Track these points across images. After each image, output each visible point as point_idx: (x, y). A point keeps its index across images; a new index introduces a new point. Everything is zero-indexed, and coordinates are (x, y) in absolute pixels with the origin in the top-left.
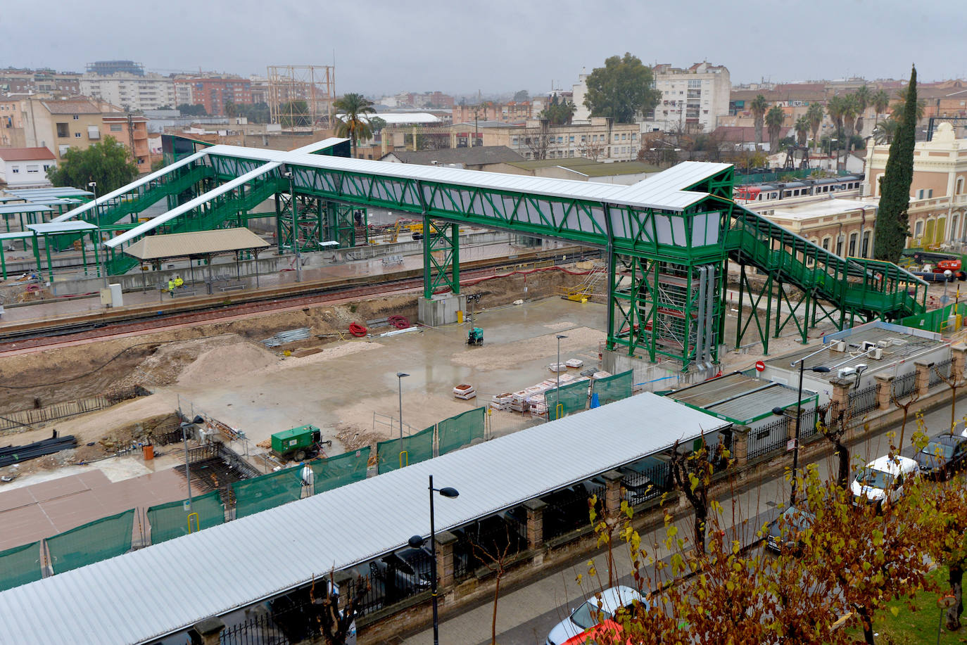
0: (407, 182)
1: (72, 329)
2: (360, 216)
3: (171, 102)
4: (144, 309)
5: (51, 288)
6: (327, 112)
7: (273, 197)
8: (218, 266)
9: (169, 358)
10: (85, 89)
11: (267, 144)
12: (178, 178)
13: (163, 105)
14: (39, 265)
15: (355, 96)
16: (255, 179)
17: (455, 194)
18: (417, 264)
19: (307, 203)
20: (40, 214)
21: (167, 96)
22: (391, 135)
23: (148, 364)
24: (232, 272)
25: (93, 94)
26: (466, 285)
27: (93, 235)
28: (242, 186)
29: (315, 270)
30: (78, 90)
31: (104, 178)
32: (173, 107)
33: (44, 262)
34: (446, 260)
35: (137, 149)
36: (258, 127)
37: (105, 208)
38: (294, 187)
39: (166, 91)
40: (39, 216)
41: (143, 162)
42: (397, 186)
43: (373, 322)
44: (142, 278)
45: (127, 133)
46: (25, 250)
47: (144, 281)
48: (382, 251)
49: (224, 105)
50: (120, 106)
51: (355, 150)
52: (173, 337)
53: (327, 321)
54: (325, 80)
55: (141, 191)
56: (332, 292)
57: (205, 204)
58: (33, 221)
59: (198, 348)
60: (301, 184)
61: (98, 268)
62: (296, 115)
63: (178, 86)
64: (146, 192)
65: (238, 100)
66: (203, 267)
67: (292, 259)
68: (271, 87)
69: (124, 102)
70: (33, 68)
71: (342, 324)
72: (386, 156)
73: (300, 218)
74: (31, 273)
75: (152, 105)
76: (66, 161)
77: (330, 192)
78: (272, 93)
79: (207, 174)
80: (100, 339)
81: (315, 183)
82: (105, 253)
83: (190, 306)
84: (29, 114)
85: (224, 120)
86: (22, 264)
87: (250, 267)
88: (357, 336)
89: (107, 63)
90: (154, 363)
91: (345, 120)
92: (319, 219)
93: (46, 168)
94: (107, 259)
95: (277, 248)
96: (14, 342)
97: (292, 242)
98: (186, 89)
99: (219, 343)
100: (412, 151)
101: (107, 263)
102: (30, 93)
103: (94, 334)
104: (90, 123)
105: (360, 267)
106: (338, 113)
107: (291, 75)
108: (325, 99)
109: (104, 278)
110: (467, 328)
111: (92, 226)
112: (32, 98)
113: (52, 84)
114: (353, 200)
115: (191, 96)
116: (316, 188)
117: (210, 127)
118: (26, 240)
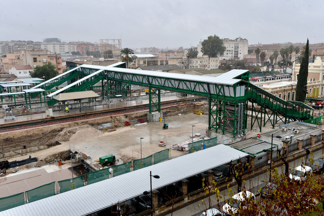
0: (144, 76)
1: (36, 123)
2: (129, 87)
3: (69, 51)
4: (59, 117)
5: (30, 110)
6: (119, 54)
7: (101, 81)
8: (83, 103)
9: (67, 132)
10: (43, 47)
11: (99, 64)
12: (71, 75)
13: (67, 52)
14: (26, 103)
15: (127, 49)
16: (96, 75)
17: (159, 80)
18: (147, 102)
19: (112, 83)
20: (27, 86)
21: (68, 49)
22: (139, 61)
23: (60, 134)
24: (88, 105)
25: (45, 48)
26: (163, 109)
27: (44, 93)
28: (91, 77)
29: (114, 104)
30: (40, 47)
31: (48, 75)
33: (28, 101)
34: (156, 101)
35: (58, 66)
36: (97, 59)
37: (48, 84)
38: (108, 78)
39: (68, 47)
41: (60, 70)
42: (141, 77)
43: (133, 121)
44: (59, 107)
45: (55, 61)
46: (22, 98)
47: (59, 108)
48: (135, 98)
49: (86, 52)
51: (127, 66)
52: (68, 126)
53: (118, 121)
54: (118, 44)
55: (59, 79)
57: (79, 83)
58: (25, 89)
59: (76, 129)
60: (110, 77)
61: (45, 104)
62: (109, 55)
63: (72, 46)
64: (61, 79)
65: (90, 50)
66: (79, 103)
67: (107, 101)
68: (101, 46)
69: (54, 51)
70: (26, 40)
71: (123, 121)
72: (137, 68)
73: (109, 88)
74: (24, 105)
75: (63, 52)
76: (36, 70)
77: (119, 79)
78: (101, 48)
79: (80, 74)
80: (45, 126)
81: (114, 76)
82: (47, 99)
84: (25, 55)
85: (86, 56)
86: (21, 102)
87: (93, 103)
88: (127, 126)
89: (49, 39)
90: (62, 134)
91: (124, 56)
92: (116, 88)
93: (29, 72)
94: (48, 101)
95: (102, 97)
96: (18, 127)
97: (107, 95)
98: (74, 47)
99: (83, 128)
100: (146, 66)
101: (48, 102)
102: (25, 48)
103: (43, 124)
104: (43, 58)
105: (129, 103)
106: (122, 54)
107: (107, 42)
108: (118, 50)
109: (47, 107)
110: (163, 123)
111: (44, 90)
112: (26, 50)
113: (32, 45)
114: (126, 82)
115: (76, 49)
116: (115, 78)
117: (81, 59)
118: (23, 95)
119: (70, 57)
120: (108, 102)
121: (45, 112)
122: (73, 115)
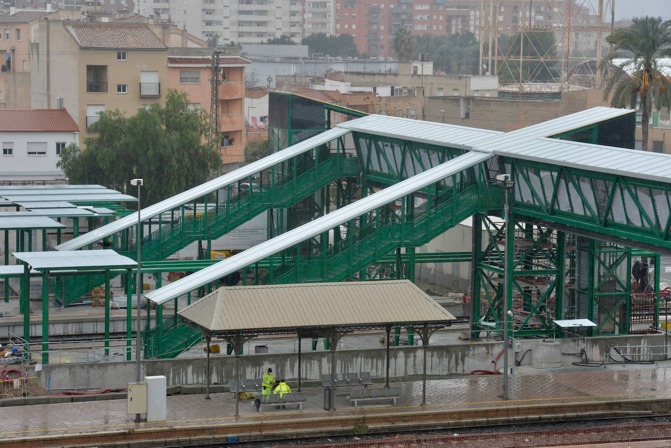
2: (645, 270)
3: (293, 30)
4: (203, 430)
5: (43, 375)
6: (593, 53)
7: (469, 222)
10: (144, 4)
11: (467, 115)
12: (291, 177)
13: (278, 35)
14: (27, 331)
15: (654, 22)
16: (438, 185)
19: (535, 237)
20: (39, 234)
21: (286, 19)
24: (376, 369)
25: (157, 12)
27: (128, 279)
28: (410, 198)
29: (542, 378)
30: (132, 5)
31: (160, 170)
32: (297, 39)
33: (36, 324)
35: (224, 118)
36: (457, 81)
37: (155, 228)
38: (513, 203)
39: (286, 8)
40: (38, 237)
41: (231, 142)
44: (205, 367)
45: (208, 87)
46: (7, 300)
47: (209, 375)
49: (391, 37)
50: (200, 35)
51: (645, 133)
55: (222, 198)
56: (573, 427)
57: (337, 229)
58: (26, 246)
60: (527, 198)
61: (129, 343)
62: (529, 59)
64: (230, 201)
65: (419, 28)
66: (322, 354)
67: (497, 350)
69: (210, 29)
73: (519, 268)
74: (11, 344)
75: (260, 35)
76: (96, 136)
77: (584, 218)
78: (487, 14)
79: (347, 170)
81: (555, 196)
82: (144, 313)
83: (289, 431)
84: (43, 48)
85: (389, 66)
87: (411, 359)
91: (630, 70)
92: (559, 272)
93: (60, 147)
94: (147, 327)
95: (468, 326)
97: (500, 316)
98: (324, 5)
101: (147, 333)
102: (49, 8)
104: (145, 67)
105: (638, 377)
106: (617, 56)
108: (591, 28)
109: (138, 363)
111: (128, 261)
112: (50, 17)
114: (632, 237)
115: (332, 19)
116: (556, 207)
117: (361, 79)
118: (11, 281)
119: (292, 69)
120: (501, 363)
121: (125, 397)
122: (286, 426)
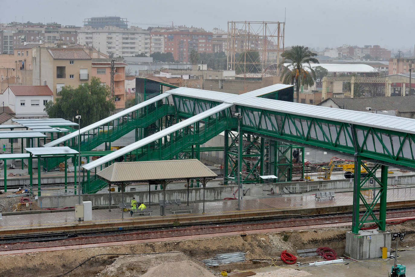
0: (343, 125)
1: (50, 237)
2: (298, 154)
3: (146, 50)
4: (108, 225)
5: (39, 202)
6: (275, 61)
7: (223, 133)
8: (172, 191)
9: (124, 268)
10: (82, 40)
11: (222, 88)
12: (145, 115)
13: (140, 53)
14: (31, 182)
15: (300, 48)
16: (209, 118)
17: (385, 139)
18: (347, 200)
19: (252, 140)
20: (37, 139)
21: (143, 46)
22: (332, 83)
23: (107, 272)
24: (183, 198)
25: (87, 43)
26: (392, 223)
27: (75, 160)
28: (198, 123)
29: (255, 201)
30: (76, 40)
31: (88, 112)
32: (148, 55)
33: (35, 179)
34: (375, 199)
35: (116, 89)
36: (217, 73)
37: (86, 137)
38: (242, 125)
39: (143, 41)
40: (36, 141)
41: (119, 99)
42: (333, 128)
43: (303, 251)
44: (109, 197)
45: (109, 76)
46: (22, 169)
47: (110, 201)
48: (315, 187)
49: (189, 54)
50: (106, 53)
51: (298, 95)
52: (129, 251)
53: (261, 247)
54: (276, 34)
55: (116, 124)
56: (267, 222)
57: (165, 137)
58: (31, 145)
59: (148, 262)
60: (248, 123)
61: (75, 187)
62: (248, 63)
63: (154, 37)
64: (119, 125)
65: (201, 50)
66: (159, 192)
67: (235, 189)
68: (230, 39)
69: (110, 50)
70: (45, 23)
71: (275, 251)
72: (326, 101)
73: (244, 154)
74: (25, 188)
75: (132, 53)
76: (61, 97)
77: (272, 132)
78: (230, 44)
79: (170, 111)
80: (71, 247)
81: (260, 123)
82: (82, 174)
83: (145, 225)
84: (38, 60)
85: (188, 66)
86: (19, 180)
87: (198, 193)
88: (287, 263)
89: (100, 19)
90: (112, 272)
91: (291, 68)
92: (262, 155)
93: (45, 102)
94: (83, 180)
95: (223, 179)
96: (6, 244)
97: (237, 174)
98: (160, 40)
99: (166, 259)
100: (350, 98)
101: (83, 183)
102: (41, 42)
103: (67, 242)
104: (82, 67)
105: (295, 200)
106: (285, 62)
107: (247, 29)
108: (275, 50)
109: (79, 196)
110: (391, 264)
111: (75, 152)
112: (41, 46)
113: (57, 35)
114: (292, 140)
115: (163, 46)
116: (260, 127)
117: (176, 72)
118: (24, 161)
119: (146, 68)
120: (237, 194)
121: (74, 210)
122: (144, 222)
